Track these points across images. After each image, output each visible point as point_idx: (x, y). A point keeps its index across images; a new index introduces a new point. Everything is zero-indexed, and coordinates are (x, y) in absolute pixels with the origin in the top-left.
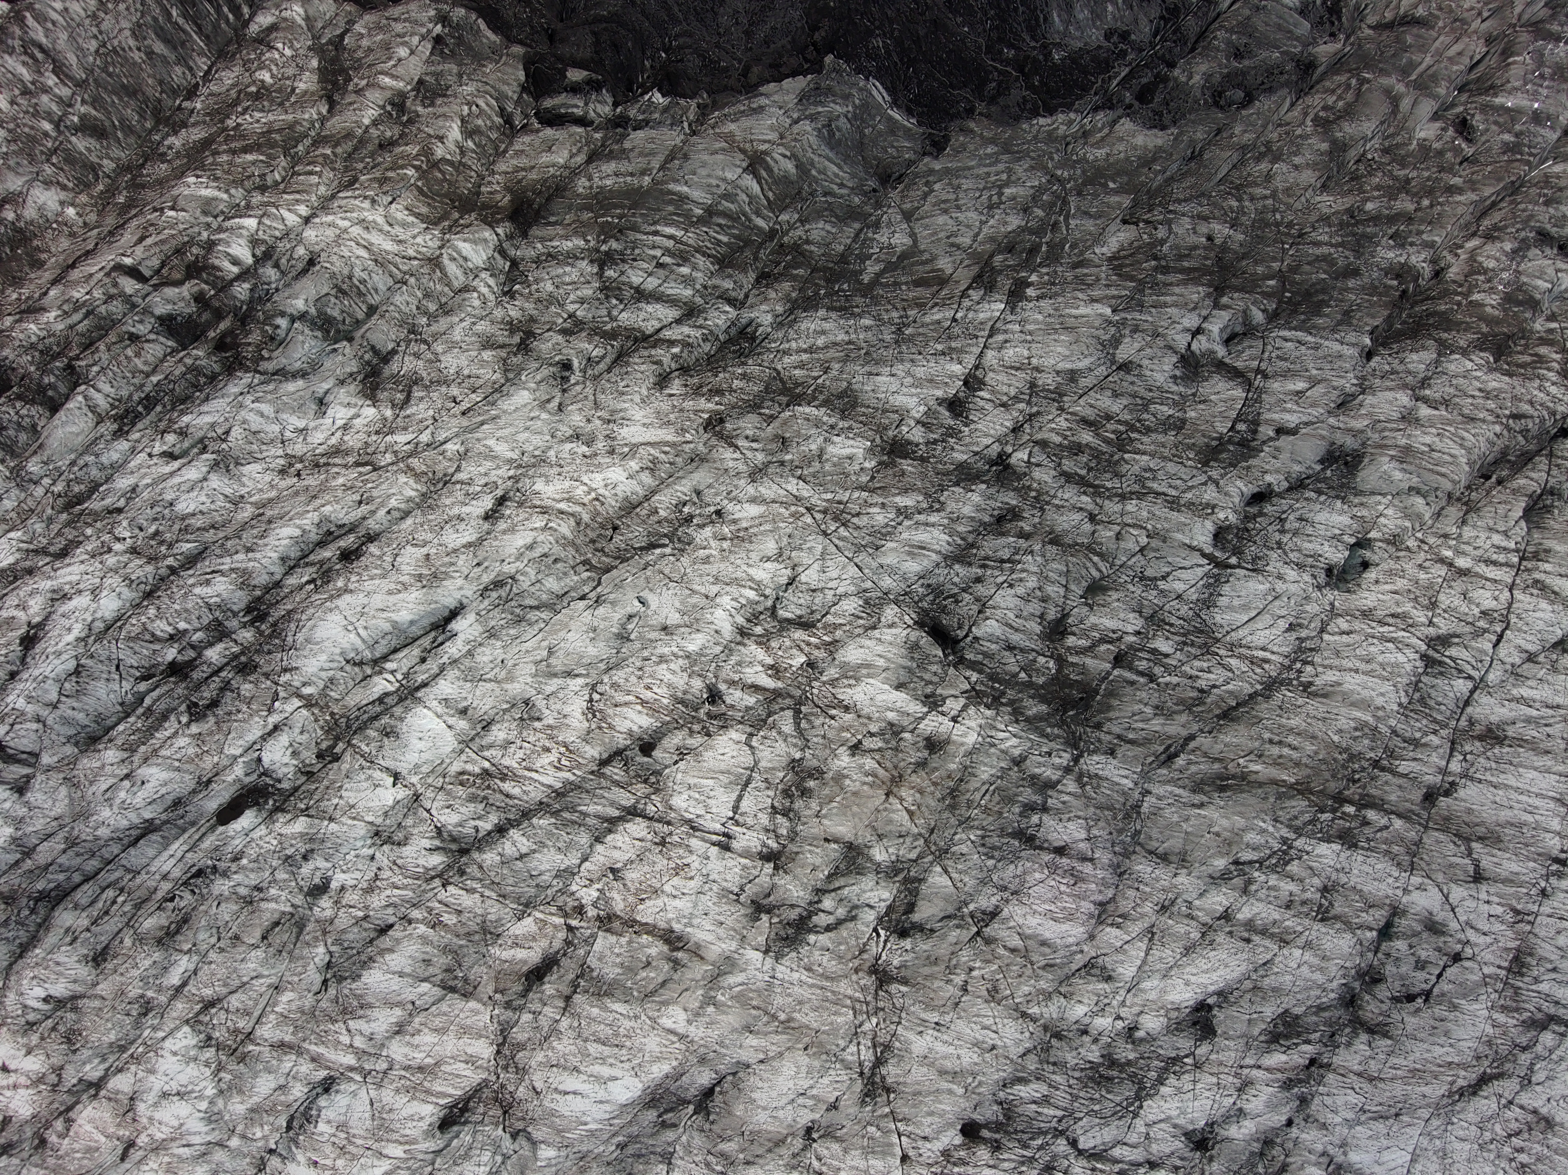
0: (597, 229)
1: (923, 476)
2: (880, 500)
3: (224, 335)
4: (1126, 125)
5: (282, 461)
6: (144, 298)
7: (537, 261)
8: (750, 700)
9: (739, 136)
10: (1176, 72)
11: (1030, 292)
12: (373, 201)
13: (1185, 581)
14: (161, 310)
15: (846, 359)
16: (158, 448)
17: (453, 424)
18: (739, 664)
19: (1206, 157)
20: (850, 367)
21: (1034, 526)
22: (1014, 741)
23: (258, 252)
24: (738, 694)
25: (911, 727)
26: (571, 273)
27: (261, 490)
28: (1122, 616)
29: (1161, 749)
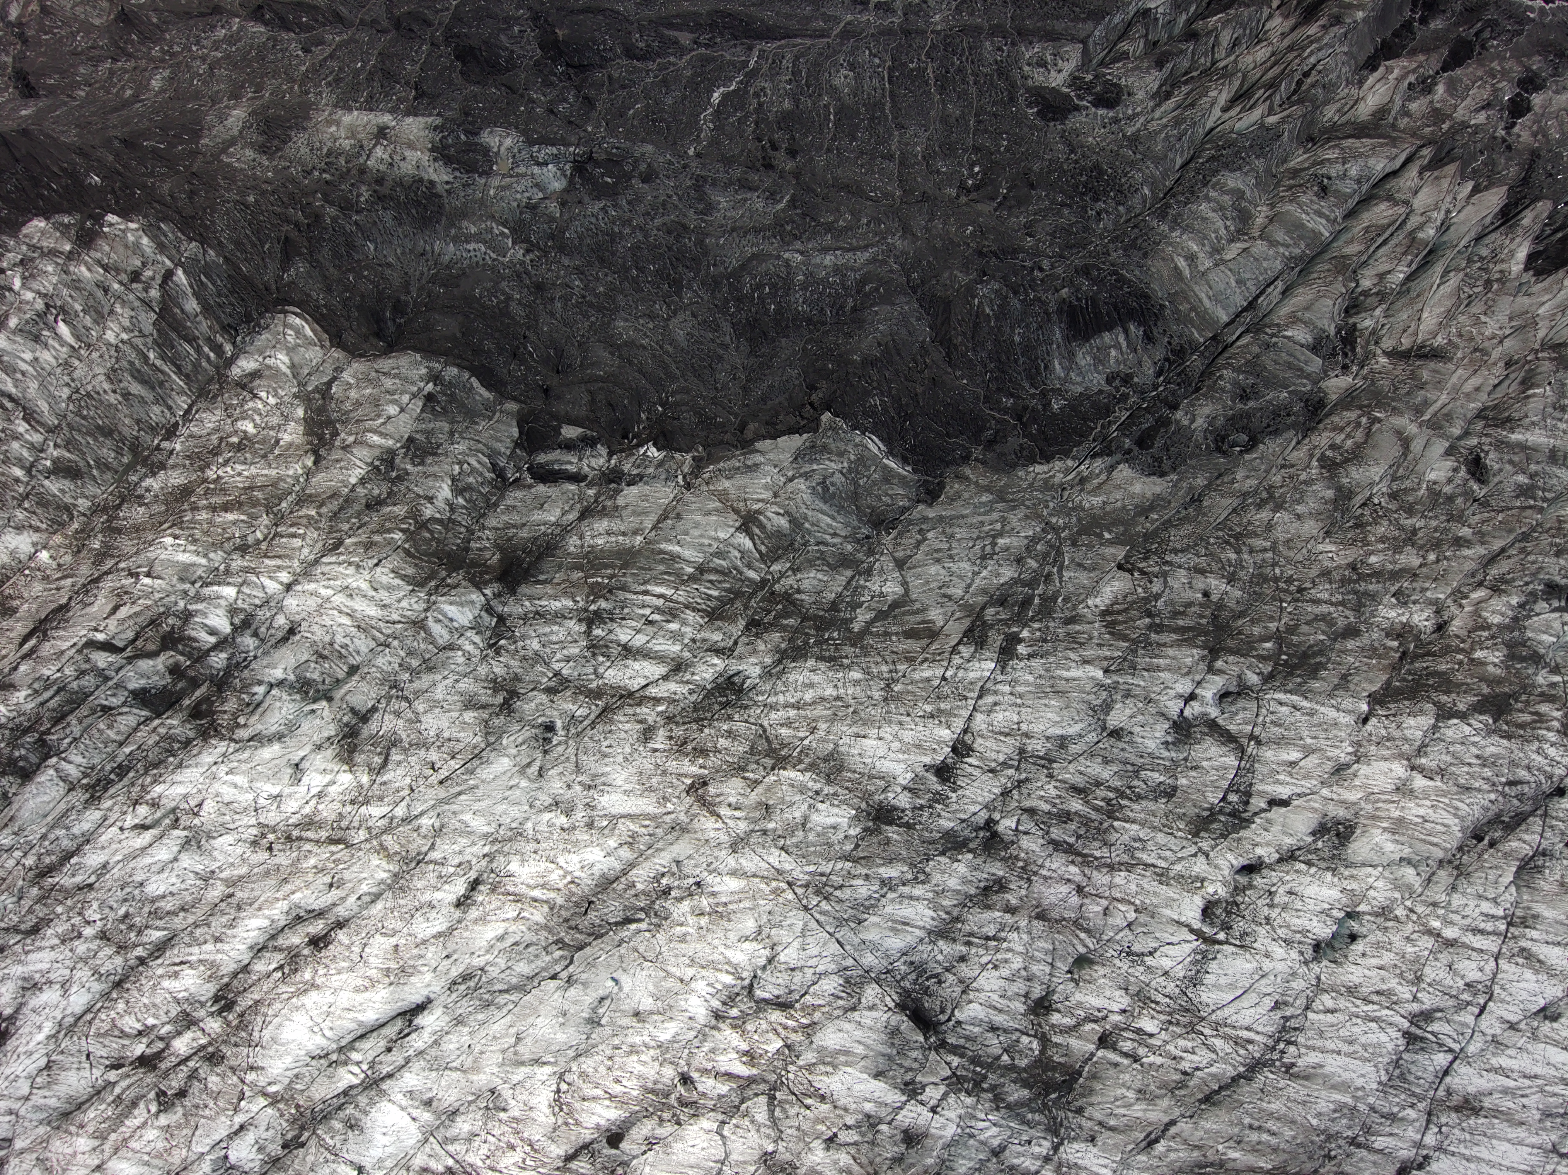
0: (586, 590)
1: (909, 844)
2: (864, 871)
3: (199, 704)
4: (1124, 472)
5: (254, 831)
6: (117, 672)
7: (525, 618)
8: (723, 1088)
9: (733, 493)
10: (1179, 414)
11: (1022, 649)
12: (358, 567)
13: (1172, 958)
14: (134, 684)
15: (833, 719)
16: (130, 821)
17: (431, 795)
18: (713, 1051)
19: (1205, 503)
20: (838, 727)
21: (1021, 899)
22: (994, 1130)
23: (237, 621)
24: (711, 1082)
25: (889, 1118)
26: (558, 632)
27: (232, 864)
28: (1108, 993)
29: (1142, 1136)
